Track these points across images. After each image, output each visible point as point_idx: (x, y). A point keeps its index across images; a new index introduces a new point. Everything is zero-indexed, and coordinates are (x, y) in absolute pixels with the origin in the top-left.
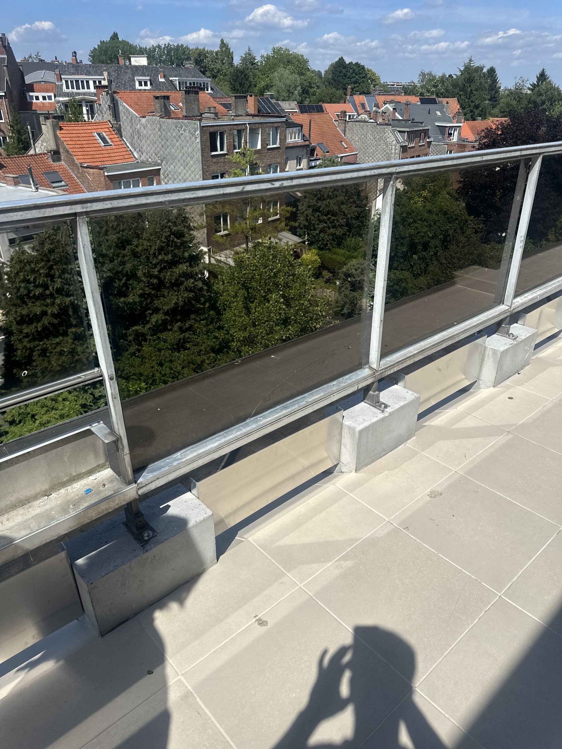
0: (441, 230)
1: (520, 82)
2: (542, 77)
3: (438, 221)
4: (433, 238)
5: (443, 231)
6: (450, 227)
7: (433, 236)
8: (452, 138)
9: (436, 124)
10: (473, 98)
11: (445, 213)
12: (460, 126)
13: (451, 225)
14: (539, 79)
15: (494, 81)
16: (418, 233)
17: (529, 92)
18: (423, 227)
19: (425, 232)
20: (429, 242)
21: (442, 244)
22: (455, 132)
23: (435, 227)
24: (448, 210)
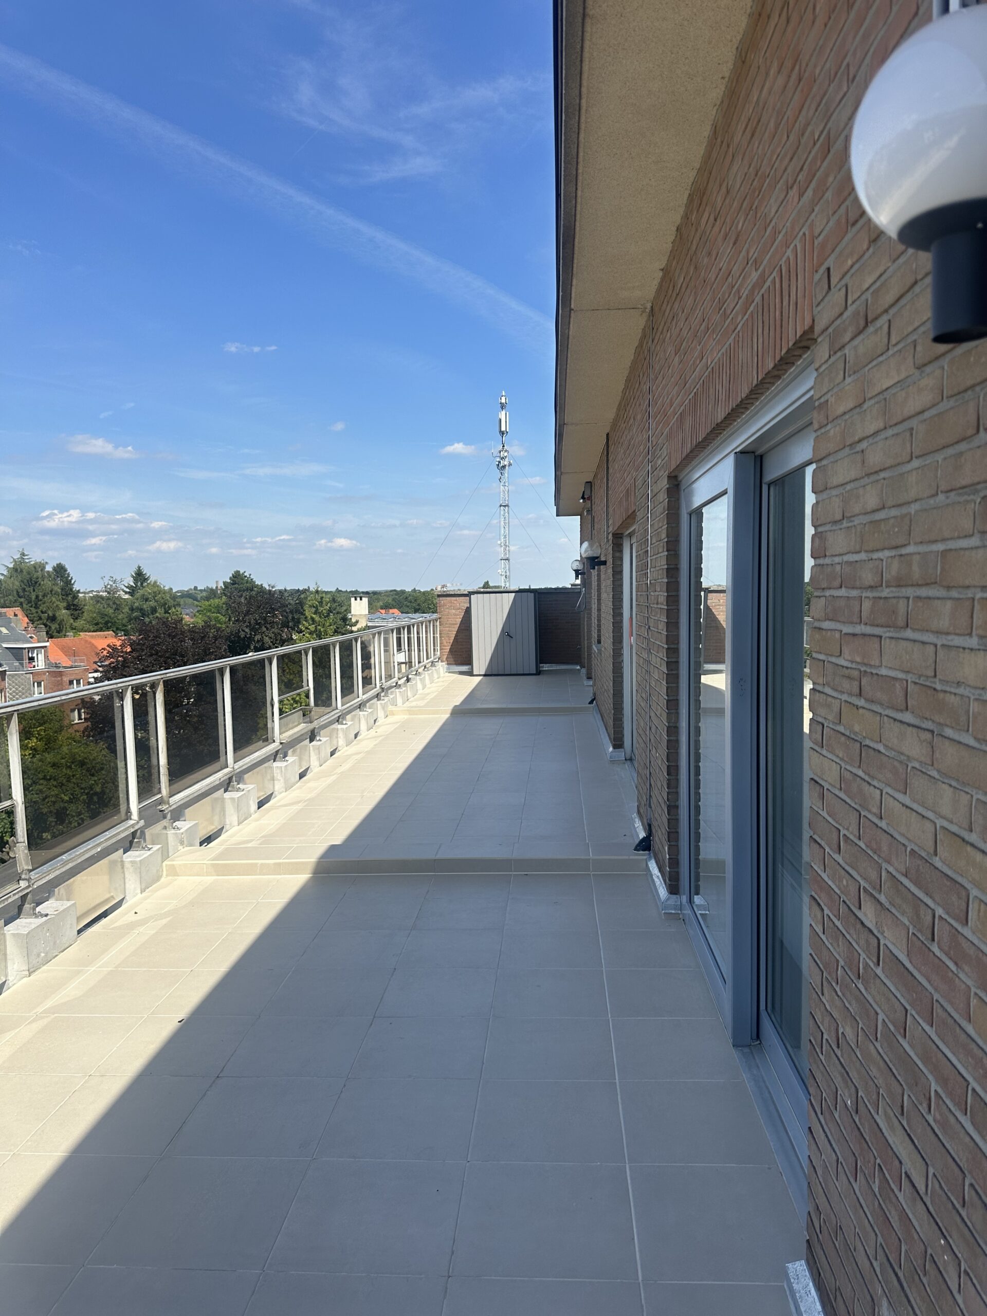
0: (82, 789)
1: (111, 583)
2: (140, 576)
3: (73, 776)
4: (70, 801)
5: (85, 788)
6: (95, 781)
7: (70, 798)
8: (35, 664)
9: (5, 645)
10: (43, 607)
11: (82, 764)
12: (46, 647)
13: (96, 778)
14: (136, 580)
15: (68, 583)
16: (46, 797)
17: (127, 596)
18: (50, 789)
19: (57, 796)
20: (65, 809)
21: (87, 807)
22: (39, 655)
23: (71, 785)
24: (86, 758)
